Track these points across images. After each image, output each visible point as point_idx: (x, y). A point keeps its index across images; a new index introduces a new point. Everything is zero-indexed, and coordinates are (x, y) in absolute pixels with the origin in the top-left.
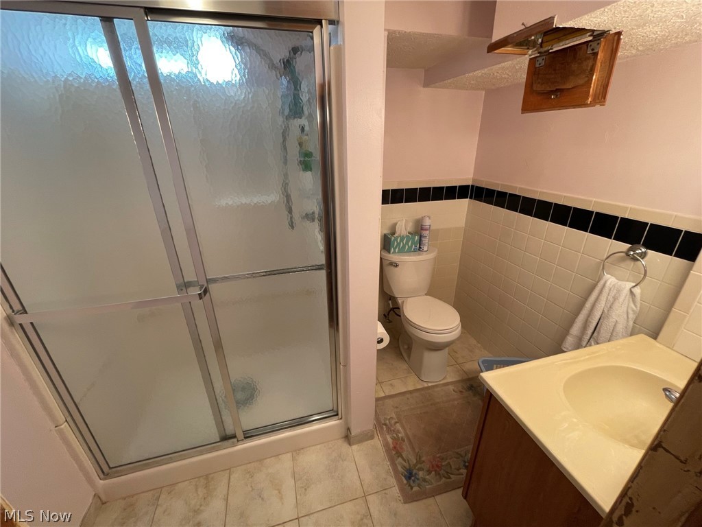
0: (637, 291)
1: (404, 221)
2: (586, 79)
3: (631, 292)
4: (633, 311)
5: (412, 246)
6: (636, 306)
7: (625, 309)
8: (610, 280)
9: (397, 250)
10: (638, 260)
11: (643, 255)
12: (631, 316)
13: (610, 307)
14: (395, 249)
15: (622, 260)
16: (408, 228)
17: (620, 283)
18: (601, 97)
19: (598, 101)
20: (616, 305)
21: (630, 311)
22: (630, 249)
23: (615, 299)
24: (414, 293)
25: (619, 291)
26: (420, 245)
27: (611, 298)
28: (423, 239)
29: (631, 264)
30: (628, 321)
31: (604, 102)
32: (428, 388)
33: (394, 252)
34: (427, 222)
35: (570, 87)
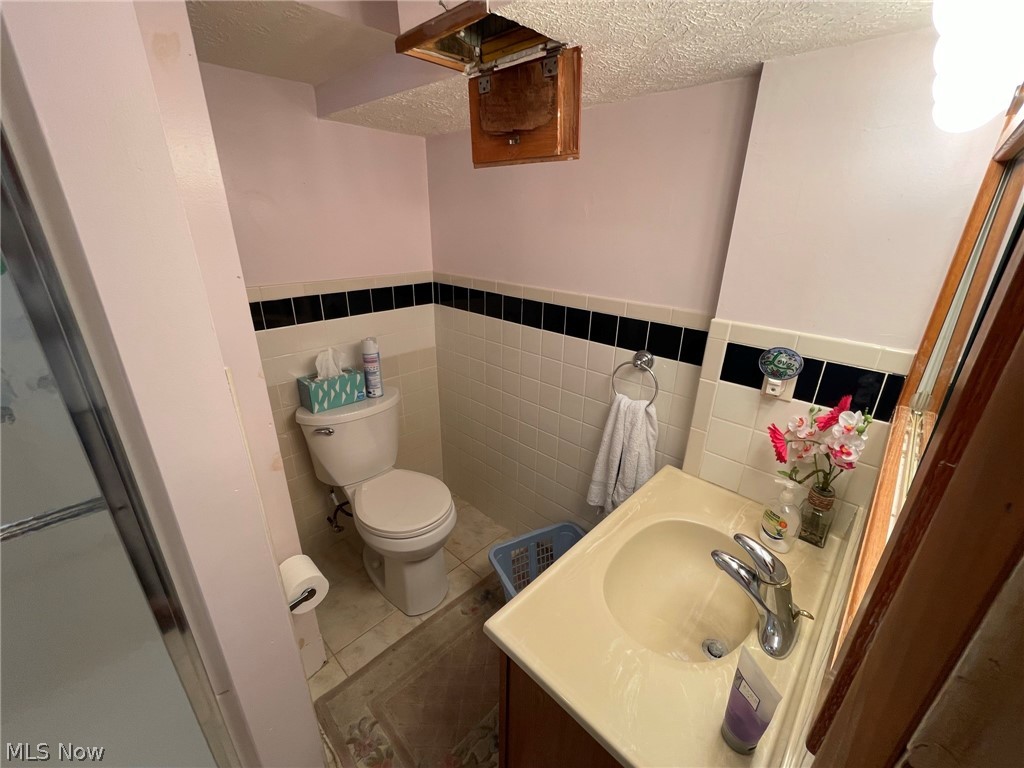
0: (652, 410)
1: (330, 351)
2: (550, 116)
3: (647, 412)
4: (653, 436)
5: (352, 392)
6: (654, 429)
7: (645, 434)
8: (624, 401)
9: (326, 405)
10: (646, 370)
11: (650, 363)
12: (653, 443)
13: (630, 437)
14: (321, 404)
15: (629, 372)
16: (341, 363)
17: (634, 403)
18: (572, 146)
19: (569, 152)
20: (636, 433)
21: (650, 438)
22: (637, 358)
23: (633, 425)
24: (371, 472)
25: (635, 414)
26: (367, 388)
27: (628, 424)
28: (370, 378)
29: (640, 375)
30: (650, 450)
31: (577, 153)
32: (422, 626)
33: (322, 410)
34: (372, 349)
35: (531, 128)
